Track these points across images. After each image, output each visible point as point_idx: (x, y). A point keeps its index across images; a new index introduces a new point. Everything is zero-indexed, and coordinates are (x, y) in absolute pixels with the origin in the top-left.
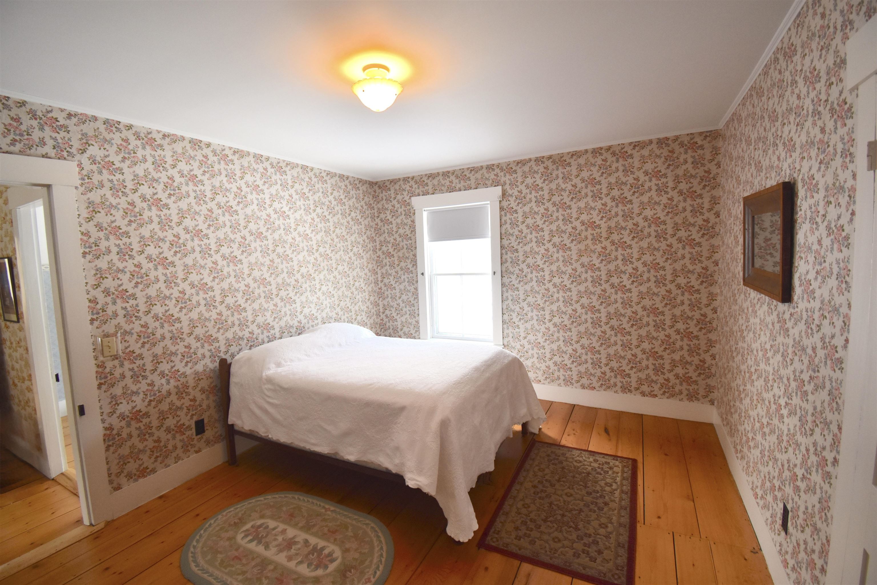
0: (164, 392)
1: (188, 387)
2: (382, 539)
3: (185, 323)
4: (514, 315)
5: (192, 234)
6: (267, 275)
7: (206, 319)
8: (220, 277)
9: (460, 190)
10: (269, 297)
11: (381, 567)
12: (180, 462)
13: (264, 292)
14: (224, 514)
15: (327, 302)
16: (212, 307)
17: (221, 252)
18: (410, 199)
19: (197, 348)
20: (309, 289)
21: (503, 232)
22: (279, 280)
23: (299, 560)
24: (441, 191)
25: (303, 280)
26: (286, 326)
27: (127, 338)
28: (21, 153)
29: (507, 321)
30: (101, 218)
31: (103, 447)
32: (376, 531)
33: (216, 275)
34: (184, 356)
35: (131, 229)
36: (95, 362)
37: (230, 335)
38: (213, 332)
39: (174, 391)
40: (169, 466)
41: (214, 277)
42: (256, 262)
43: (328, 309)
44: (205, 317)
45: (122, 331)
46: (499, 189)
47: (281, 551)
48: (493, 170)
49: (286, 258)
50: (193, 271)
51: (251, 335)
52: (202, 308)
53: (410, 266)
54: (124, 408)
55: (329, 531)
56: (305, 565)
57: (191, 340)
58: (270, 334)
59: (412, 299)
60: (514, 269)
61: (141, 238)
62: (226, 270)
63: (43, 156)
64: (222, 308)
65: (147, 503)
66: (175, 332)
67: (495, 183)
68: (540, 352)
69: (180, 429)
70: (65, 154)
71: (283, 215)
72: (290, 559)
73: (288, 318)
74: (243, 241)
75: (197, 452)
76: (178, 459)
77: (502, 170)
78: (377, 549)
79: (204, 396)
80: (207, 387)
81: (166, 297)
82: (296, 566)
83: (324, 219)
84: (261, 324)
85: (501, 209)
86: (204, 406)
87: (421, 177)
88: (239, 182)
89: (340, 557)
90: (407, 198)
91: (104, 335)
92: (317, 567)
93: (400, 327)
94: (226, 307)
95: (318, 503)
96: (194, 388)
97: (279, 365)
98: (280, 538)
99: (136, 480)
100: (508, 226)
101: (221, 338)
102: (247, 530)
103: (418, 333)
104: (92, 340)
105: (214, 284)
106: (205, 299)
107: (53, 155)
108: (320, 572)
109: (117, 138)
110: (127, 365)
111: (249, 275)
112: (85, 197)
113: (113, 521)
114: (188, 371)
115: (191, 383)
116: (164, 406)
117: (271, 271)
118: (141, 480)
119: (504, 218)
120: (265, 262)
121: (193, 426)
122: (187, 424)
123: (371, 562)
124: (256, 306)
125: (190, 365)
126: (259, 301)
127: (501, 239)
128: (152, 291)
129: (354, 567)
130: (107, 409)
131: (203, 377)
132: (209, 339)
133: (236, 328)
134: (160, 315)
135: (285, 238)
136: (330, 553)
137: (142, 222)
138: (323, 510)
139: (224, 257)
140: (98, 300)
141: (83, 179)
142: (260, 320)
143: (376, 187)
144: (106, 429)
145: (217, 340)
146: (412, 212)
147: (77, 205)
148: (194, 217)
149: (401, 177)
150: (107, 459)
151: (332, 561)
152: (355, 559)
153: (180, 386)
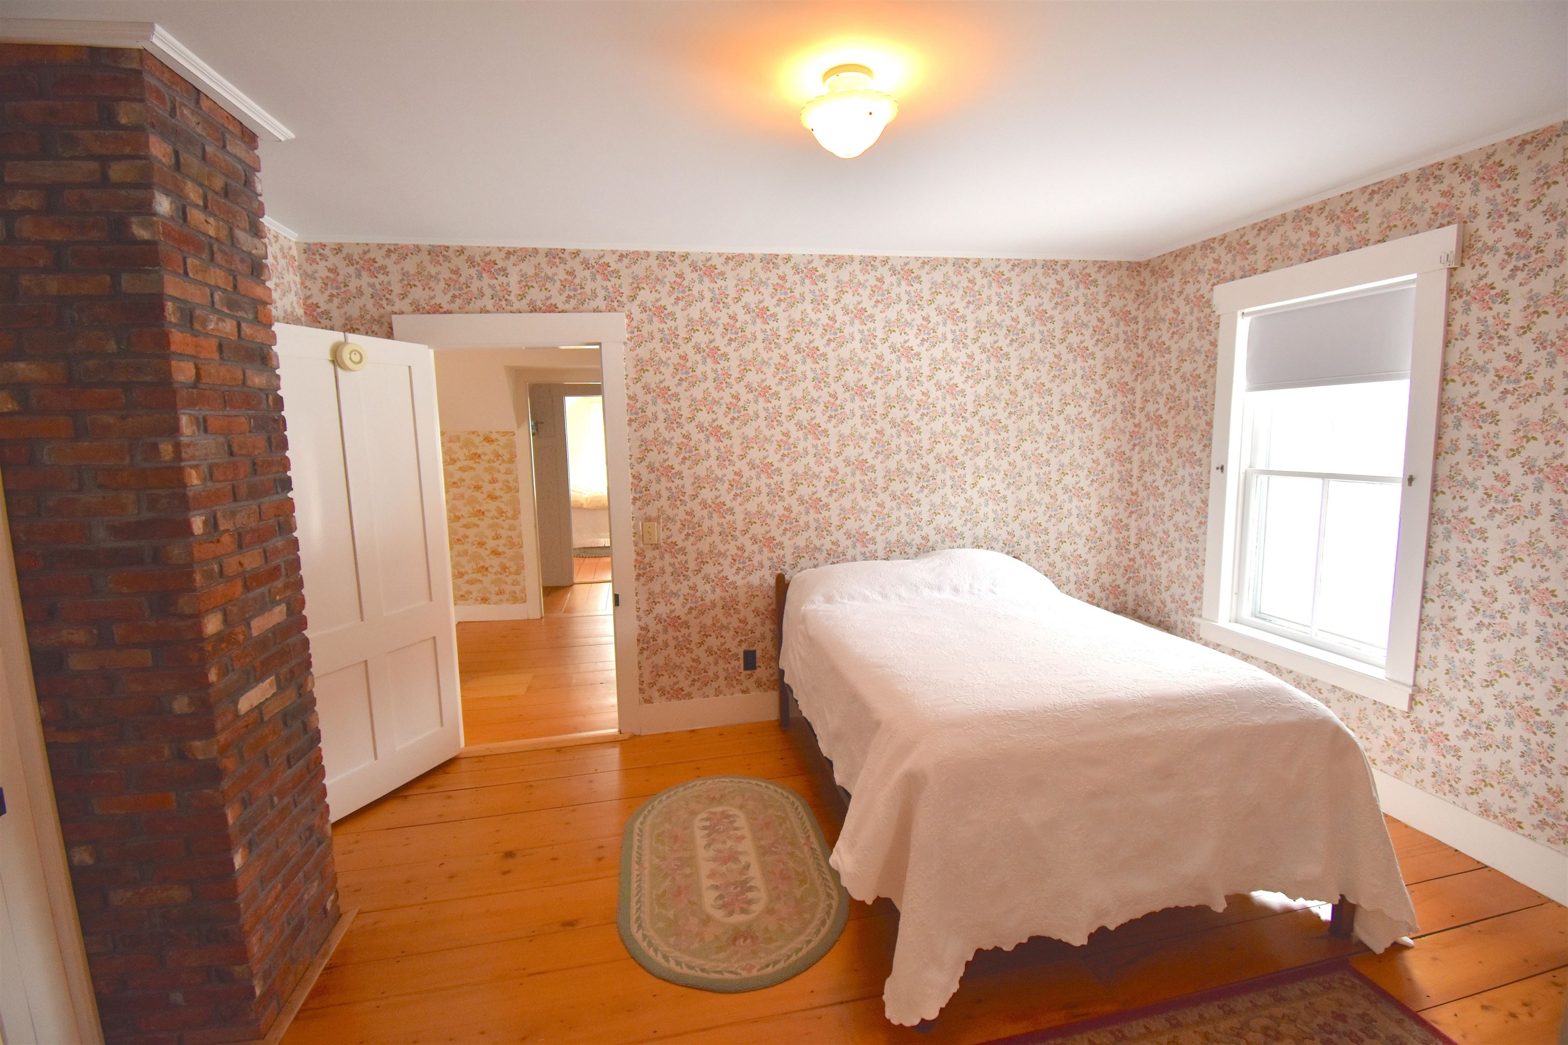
0: (708, 601)
1: (737, 603)
2: (824, 930)
3: (739, 516)
4: (1462, 610)
5: (757, 393)
6: (869, 456)
7: (768, 514)
8: (793, 455)
9: (1336, 251)
10: (869, 490)
11: (781, 965)
12: (721, 697)
13: (862, 482)
14: (716, 780)
15: (988, 509)
16: (777, 498)
17: (796, 418)
18: (1212, 290)
19: (754, 552)
20: (949, 483)
21: (1453, 360)
22: (892, 464)
23: (718, 884)
24: (1288, 261)
25: (939, 466)
26: (898, 541)
27: (669, 525)
28: (575, 310)
29: (1437, 622)
30: (650, 378)
31: (635, 649)
32: (828, 913)
33: (786, 452)
34: (735, 560)
35: (681, 390)
36: (634, 548)
37: (801, 541)
38: (776, 533)
39: (719, 604)
40: (708, 696)
41: (784, 455)
42: (852, 434)
43: (990, 523)
44: (767, 512)
45: (665, 516)
46: (1451, 232)
47: (715, 859)
48: (1439, 179)
49: (907, 427)
50: (754, 445)
51: (834, 547)
52: (764, 498)
53: (1197, 448)
54: (661, 609)
55: (781, 872)
56: (715, 894)
57: (746, 541)
58: (867, 550)
59: (1194, 524)
60: (1479, 472)
61: (692, 400)
62: (801, 445)
63: (594, 311)
64: (792, 501)
65: (676, 733)
66: (726, 526)
67: (1438, 220)
68: (1534, 739)
69: (725, 654)
70: (615, 304)
71: (908, 353)
72: (712, 875)
73: (903, 528)
74: (832, 400)
75: (743, 692)
76: (718, 692)
77: (1467, 174)
78: (803, 938)
79: (758, 620)
80: (762, 609)
81: (717, 479)
82: (708, 888)
83: (997, 353)
84: (853, 532)
85: (1453, 291)
86: (758, 634)
87: (1242, 232)
88: (832, 307)
89: (756, 914)
90: (1204, 290)
91: (646, 518)
92: (724, 906)
93: (1164, 581)
94: (798, 500)
95: (808, 828)
96: (747, 605)
97: (829, 599)
98: (729, 843)
99: (668, 699)
100: (1472, 342)
101: (787, 544)
102: (715, 813)
103: (1199, 603)
104: (632, 523)
105: (782, 465)
106: (769, 485)
107: (604, 308)
108: (719, 914)
109: (670, 275)
110: (668, 558)
111: (839, 454)
112: (634, 354)
113: (639, 736)
114: (739, 580)
115: (742, 598)
116: (707, 620)
117: (877, 449)
118: (674, 701)
119: (1459, 320)
120: (867, 433)
121: (741, 656)
122: (734, 650)
123: (780, 947)
124: (846, 502)
125: (742, 573)
126: (852, 496)
127: (1444, 380)
128: (701, 470)
129: (754, 938)
130: (644, 606)
131: (759, 593)
132: (770, 542)
133: (811, 533)
134: (709, 502)
135: (909, 393)
136: (753, 899)
137: (695, 379)
138: (803, 841)
139: (800, 426)
140: (641, 477)
141: (632, 332)
142: (851, 525)
143: (1146, 274)
144: (642, 628)
145: (781, 545)
146: (1215, 321)
147: (624, 364)
148: (760, 369)
149: (1197, 241)
150: (639, 663)
151: (743, 911)
152: (766, 930)
153: (728, 599)
